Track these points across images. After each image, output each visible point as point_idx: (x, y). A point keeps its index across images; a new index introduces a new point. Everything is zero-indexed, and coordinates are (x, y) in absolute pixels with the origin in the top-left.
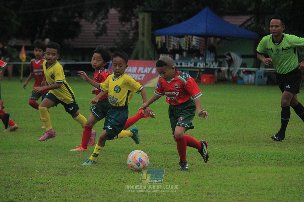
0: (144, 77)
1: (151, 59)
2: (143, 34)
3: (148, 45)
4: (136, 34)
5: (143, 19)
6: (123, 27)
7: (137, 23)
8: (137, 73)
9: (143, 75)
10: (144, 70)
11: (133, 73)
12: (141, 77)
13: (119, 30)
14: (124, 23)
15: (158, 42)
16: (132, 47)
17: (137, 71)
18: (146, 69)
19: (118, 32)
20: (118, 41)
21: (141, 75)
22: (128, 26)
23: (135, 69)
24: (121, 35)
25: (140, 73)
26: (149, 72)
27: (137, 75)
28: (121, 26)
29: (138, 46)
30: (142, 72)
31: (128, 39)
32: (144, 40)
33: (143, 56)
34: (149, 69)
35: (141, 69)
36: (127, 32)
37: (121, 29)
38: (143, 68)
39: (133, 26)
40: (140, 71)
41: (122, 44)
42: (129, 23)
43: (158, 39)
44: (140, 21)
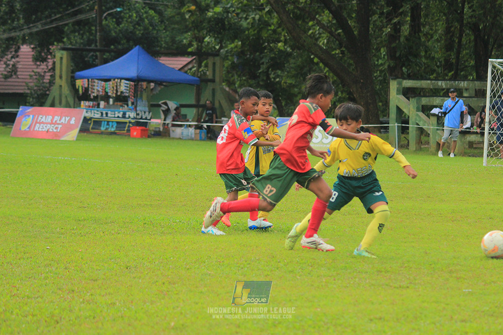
0: (61, 128)
1: (70, 107)
2: (61, 77)
3: (66, 90)
4: (53, 76)
5: (61, 58)
6: (37, 68)
7: (54, 63)
8: (52, 123)
9: (60, 126)
10: (60, 120)
11: (47, 123)
12: (57, 128)
13: (33, 71)
14: (38, 63)
15: (79, 87)
16: (48, 93)
17: (52, 120)
18: (64, 118)
19: (33, 74)
20: (31, 85)
21: (56, 126)
22: (43, 66)
23: (49, 118)
24: (35, 77)
25: (56, 123)
26: (66, 123)
27: (53, 125)
28: (35, 67)
29: (54, 92)
30: (58, 122)
31: (44, 83)
32: (62, 83)
33: (60, 103)
34: (67, 119)
35: (57, 118)
36: (43, 74)
37: (35, 70)
38: (60, 117)
39: (50, 67)
40: (56, 121)
41: (35, 88)
42: (45, 63)
43: (79, 83)
44: (57, 60)
